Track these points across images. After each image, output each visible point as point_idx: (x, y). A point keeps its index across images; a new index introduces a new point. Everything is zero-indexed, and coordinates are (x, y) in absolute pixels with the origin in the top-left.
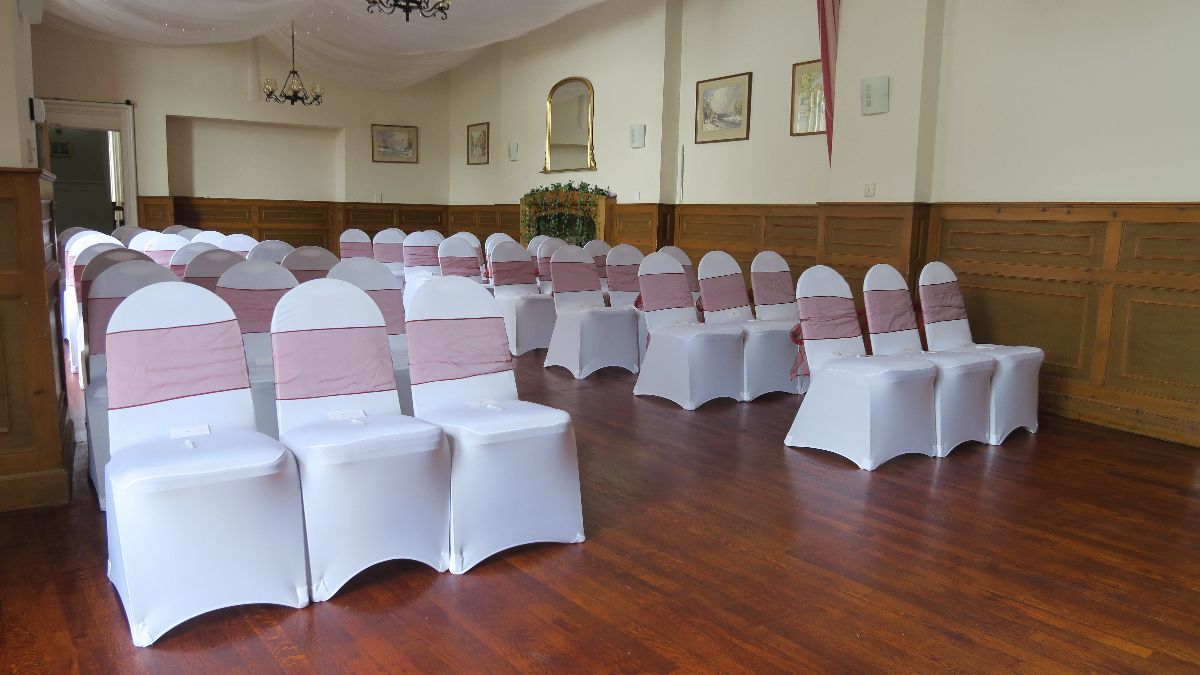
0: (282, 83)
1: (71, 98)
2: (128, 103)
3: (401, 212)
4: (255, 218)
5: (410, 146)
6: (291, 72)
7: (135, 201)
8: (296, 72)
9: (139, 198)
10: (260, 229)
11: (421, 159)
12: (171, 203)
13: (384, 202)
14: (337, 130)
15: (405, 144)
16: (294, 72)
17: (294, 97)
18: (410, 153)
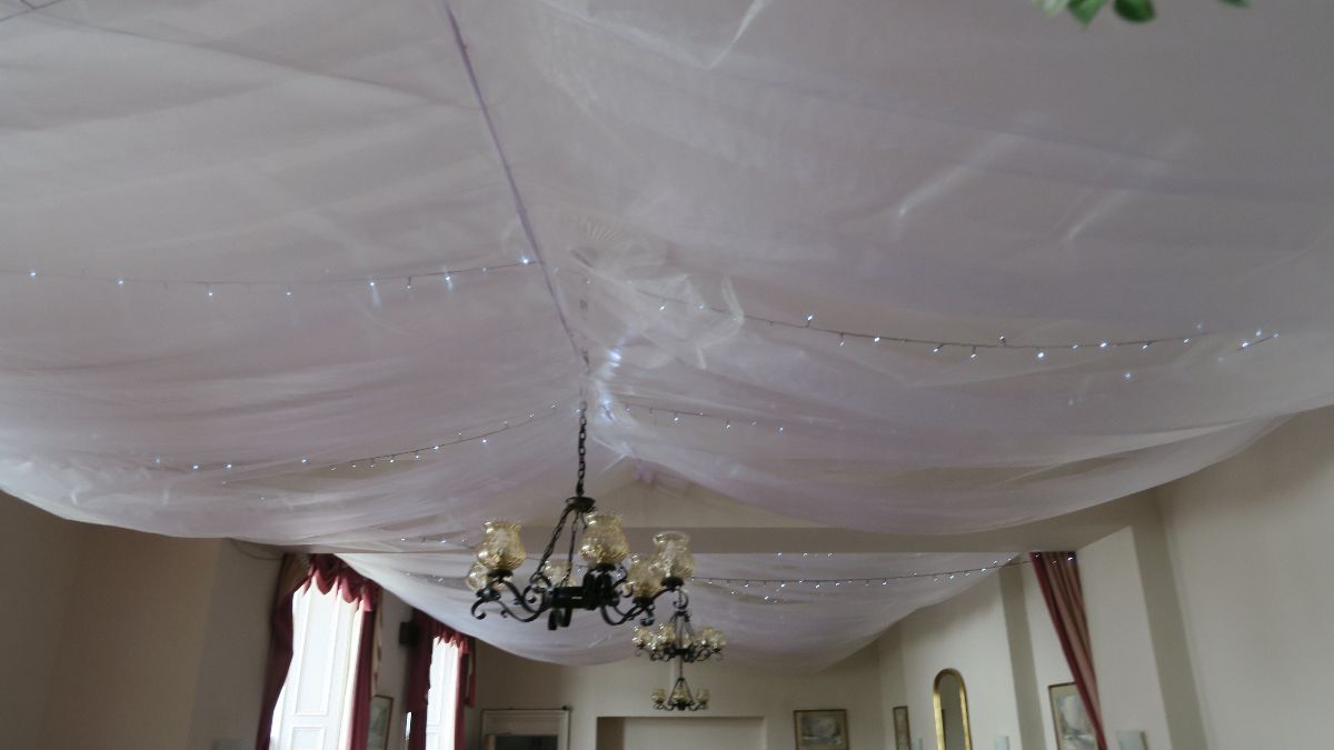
0: (671, 694)
2: (565, 708)
5: (837, 733)
6: (679, 679)
8: (684, 679)
14: (761, 719)
15: (832, 730)
16: (681, 680)
17: (682, 705)
18: (839, 740)
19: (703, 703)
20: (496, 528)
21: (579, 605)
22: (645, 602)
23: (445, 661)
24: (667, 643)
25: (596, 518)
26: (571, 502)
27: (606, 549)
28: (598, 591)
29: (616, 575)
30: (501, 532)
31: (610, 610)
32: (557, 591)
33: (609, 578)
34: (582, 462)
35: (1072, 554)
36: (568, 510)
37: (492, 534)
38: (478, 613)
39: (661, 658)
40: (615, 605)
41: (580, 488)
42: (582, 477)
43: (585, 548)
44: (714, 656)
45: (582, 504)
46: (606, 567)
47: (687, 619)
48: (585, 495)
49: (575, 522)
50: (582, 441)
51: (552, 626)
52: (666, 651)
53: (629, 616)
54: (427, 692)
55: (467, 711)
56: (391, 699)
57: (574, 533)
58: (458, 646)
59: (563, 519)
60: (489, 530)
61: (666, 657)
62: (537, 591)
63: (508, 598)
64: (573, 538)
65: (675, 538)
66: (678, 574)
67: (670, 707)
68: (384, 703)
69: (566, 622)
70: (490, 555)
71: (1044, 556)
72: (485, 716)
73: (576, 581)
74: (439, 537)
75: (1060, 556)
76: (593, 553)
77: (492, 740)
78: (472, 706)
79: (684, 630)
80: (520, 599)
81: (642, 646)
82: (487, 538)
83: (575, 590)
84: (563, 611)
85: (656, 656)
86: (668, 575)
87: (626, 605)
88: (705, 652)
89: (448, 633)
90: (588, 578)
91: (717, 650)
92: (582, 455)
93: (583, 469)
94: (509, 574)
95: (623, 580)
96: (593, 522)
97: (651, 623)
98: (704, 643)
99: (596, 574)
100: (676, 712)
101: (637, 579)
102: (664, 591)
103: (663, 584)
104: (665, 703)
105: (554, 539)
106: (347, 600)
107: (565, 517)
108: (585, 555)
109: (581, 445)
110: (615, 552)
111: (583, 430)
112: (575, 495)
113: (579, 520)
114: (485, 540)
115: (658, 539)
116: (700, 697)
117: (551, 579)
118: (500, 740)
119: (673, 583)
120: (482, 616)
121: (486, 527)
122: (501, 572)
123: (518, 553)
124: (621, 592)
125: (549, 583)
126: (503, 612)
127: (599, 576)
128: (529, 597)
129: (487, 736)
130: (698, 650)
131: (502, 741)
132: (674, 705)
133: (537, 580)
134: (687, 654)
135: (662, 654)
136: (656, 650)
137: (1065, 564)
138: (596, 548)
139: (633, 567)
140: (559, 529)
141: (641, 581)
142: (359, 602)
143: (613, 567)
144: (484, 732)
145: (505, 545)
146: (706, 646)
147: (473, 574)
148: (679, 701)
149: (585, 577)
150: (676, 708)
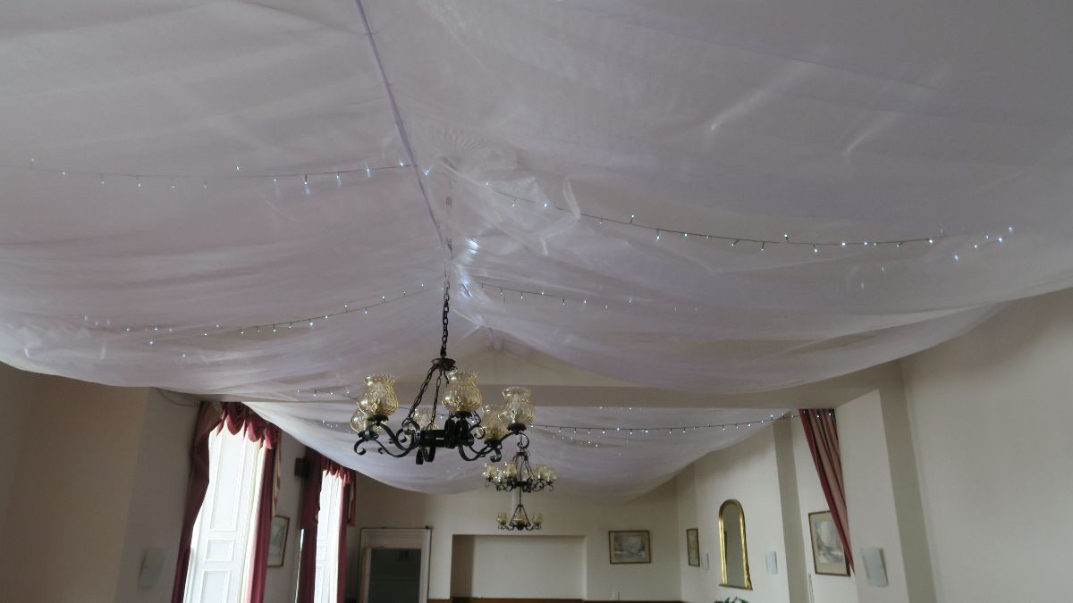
0: (511, 515)
2: (427, 528)
5: (643, 548)
6: (518, 506)
8: (522, 506)
11: (653, 560)
14: (582, 537)
15: (639, 547)
16: (520, 506)
17: (520, 526)
18: (644, 554)
19: (538, 524)
20: (374, 382)
21: (441, 444)
22: (494, 443)
23: (331, 490)
24: (510, 477)
25: (456, 375)
26: (436, 362)
27: (464, 400)
28: (457, 434)
29: (471, 420)
30: (379, 386)
31: (466, 449)
32: (423, 433)
33: (465, 424)
34: (445, 330)
35: (832, 411)
36: (433, 369)
37: (372, 387)
38: (359, 450)
39: (505, 489)
40: (470, 445)
41: (443, 352)
42: (445, 342)
43: (447, 398)
44: (547, 487)
45: (445, 364)
46: (464, 414)
47: (526, 458)
48: (448, 357)
49: (439, 378)
50: (445, 313)
51: (419, 461)
52: (509, 483)
53: (482, 453)
54: (317, 514)
55: (349, 529)
56: (289, 519)
57: (438, 387)
58: (342, 477)
59: (430, 376)
60: (370, 383)
61: (510, 488)
62: (408, 432)
63: (384, 438)
64: (437, 391)
65: (519, 392)
66: (522, 421)
67: (511, 528)
68: (283, 522)
69: (431, 458)
70: (370, 404)
71: (810, 412)
72: (363, 533)
73: (439, 425)
74: (328, 390)
75: (821, 412)
76: (453, 403)
77: (369, 552)
78: (353, 525)
79: (524, 467)
80: (394, 439)
81: (490, 479)
82: (367, 389)
83: (438, 433)
84: (428, 449)
85: (501, 487)
86: (514, 421)
87: (479, 445)
88: (540, 484)
89: (335, 467)
90: (449, 423)
91: (549, 483)
92: (445, 324)
93: (446, 336)
94: (386, 418)
95: (477, 425)
96: (454, 378)
97: (499, 460)
98: (539, 477)
99: (456, 420)
100: (516, 532)
101: (488, 424)
102: (510, 434)
103: (509, 429)
104: (507, 525)
105: (422, 392)
106: (252, 439)
107: (431, 374)
108: (447, 405)
109: (445, 317)
110: (471, 402)
111: (446, 305)
112: (440, 357)
113: (443, 377)
114: (366, 391)
115: (506, 393)
116: (535, 520)
117: (419, 423)
118: (375, 552)
119: (517, 428)
120: (363, 452)
121: (367, 381)
122: (379, 417)
123: (392, 403)
124: (476, 435)
125: (417, 426)
126: (380, 450)
127: (458, 422)
128: (401, 437)
129: (365, 549)
130: (534, 482)
131: (377, 553)
132: (514, 526)
133: (407, 424)
134: (526, 486)
135: (505, 485)
136: (501, 483)
137: (826, 418)
138: (456, 399)
139: (486, 415)
140: (426, 384)
141: (492, 426)
142: (262, 441)
143: (469, 415)
144: (362, 545)
145: (382, 395)
146: (541, 480)
147: (356, 419)
148: (518, 523)
149: (447, 422)
150: (516, 528)
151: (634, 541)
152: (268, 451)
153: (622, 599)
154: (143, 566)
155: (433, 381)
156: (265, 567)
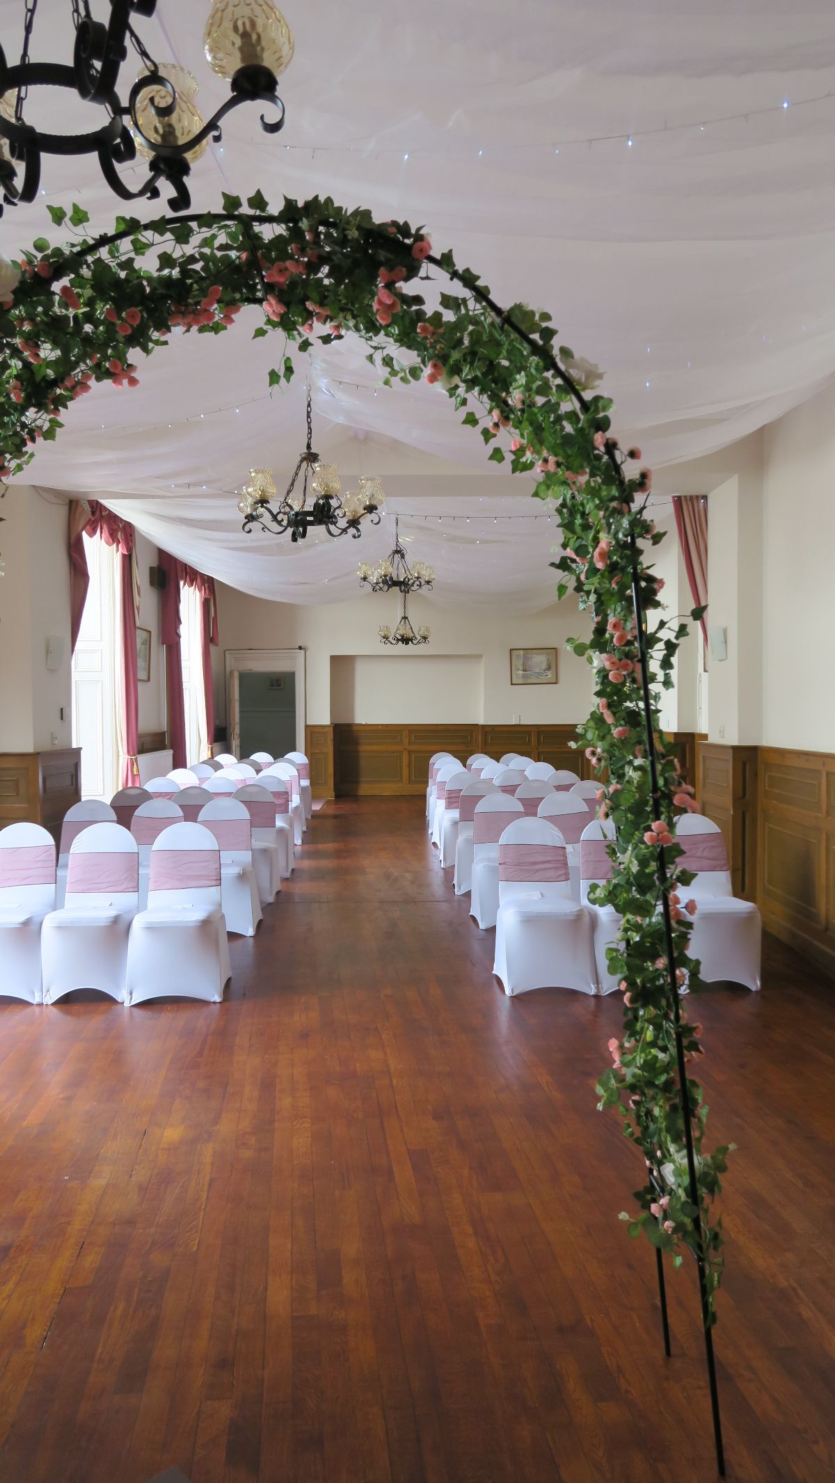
0: (395, 628)
1: (261, 648)
2: (300, 648)
3: (539, 733)
4: (406, 741)
5: (549, 668)
6: (403, 618)
7: (304, 728)
8: (407, 618)
9: (307, 726)
10: (409, 752)
11: (561, 679)
12: (331, 730)
13: (522, 723)
14: (480, 656)
15: (544, 666)
16: (405, 618)
17: (406, 640)
18: (550, 674)
19: (425, 638)
20: (256, 472)
21: (311, 523)
22: (354, 523)
24: (385, 576)
25: (320, 466)
26: (303, 456)
27: (327, 486)
28: (323, 514)
29: (334, 503)
30: (260, 475)
31: (332, 527)
32: (297, 514)
33: (329, 506)
34: (310, 428)
35: (705, 497)
36: (301, 461)
37: (255, 477)
38: (247, 528)
39: (381, 589)
40: (335, 523)
41: (309, 447)
42: (310, 439)
43: (314, 485)
44: (425, 587)
45: (311, 457)
46: (327, 497)
47: (403, 556)
48: (313, 451)
49: (307, 469)
50: (309, 413)
51: (294, 540)
52: (385, 582)
53: (344, 531)
54: (179, 627)
55: (212, 648)
56: (150, 632)
57: (306, 477)
58: (200, 590)
59: (299, 467)
60: (253, 474)
61: (386, 588)
62: (285, 513)
63: (267, 518)
64: (306, 480)
65: (372, 479)
66: (374, 503)
67: (394, 642)
68: (145, 635)
69: (304, 535)
70: (255, 491)
71: (683, 499)
72: (227, 655)
73: (309, 507)
74: (200, 484)
75: (693, 499)
76: (318, 488)
77: (236, 675)
78: (217, 645)
79: (401, 565)
80: (275, 517)
81: (365, 579)
82: (252, 479)
83: (309, 514)
84: (301, 529)
85: (378, 587)
86: (368, 503)
87: (342, 523)
88: (418, 583)
90: (316, 505)
91: (428, 582)
92: (309, 423)
93: (310, 433)
94: (267, 502)
95: (339, 507)
96: (318, 469)
97: (359, 536)
98: (416, 575)
99: (321, 502)
100: (401, 648)
101: (348, 508)
102: (365, 513)
103: (364, 509)
104: (391, 639)
105: (294, 481)
106: (108, 543)
107: (300, 466)
108: (314, 490)
109: (309, 416)
110: (332, 488)
111: (309, 405)
112: (306, 451)
113: (309, 468)
114: (249, 482)
115: (361, 480)
116: (421, 633)
117: (294, 507)
118: (243, 676)
119: (371, 509)
120: (250, 531)
121: (250, 473)
122: (263, 501)
123: (272, 490)
124: (338, 515)
125: (291, 508)
126: (263, 529)
127: (323, 503)
128: (279, 518)
129: (231, 673)
130: (411, 582)
131: (245, 678)
132: (398, 640)
133: (284, 507)
134: (403, 585)
135: (381, 585)
136: (377, 583)
137: (698, 506)
138: (321, 485)
139: (347, 500)
140: (297, 474)
141: (352, 509)
142: (117, 546)
143: (331, 497)
144: (228, 670)
145: (264, 484)
146: (418, 578)
147: (242, 505)
148: (402, 636)
149: (315, 504)
150: (400, 642)
151: (540, 660)
152: (124, 556)
153: (523, 723)
154: (48, 651)
155: (301, 473)
156: (136, 680)
